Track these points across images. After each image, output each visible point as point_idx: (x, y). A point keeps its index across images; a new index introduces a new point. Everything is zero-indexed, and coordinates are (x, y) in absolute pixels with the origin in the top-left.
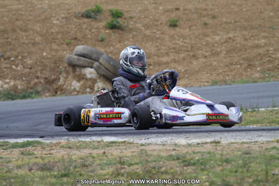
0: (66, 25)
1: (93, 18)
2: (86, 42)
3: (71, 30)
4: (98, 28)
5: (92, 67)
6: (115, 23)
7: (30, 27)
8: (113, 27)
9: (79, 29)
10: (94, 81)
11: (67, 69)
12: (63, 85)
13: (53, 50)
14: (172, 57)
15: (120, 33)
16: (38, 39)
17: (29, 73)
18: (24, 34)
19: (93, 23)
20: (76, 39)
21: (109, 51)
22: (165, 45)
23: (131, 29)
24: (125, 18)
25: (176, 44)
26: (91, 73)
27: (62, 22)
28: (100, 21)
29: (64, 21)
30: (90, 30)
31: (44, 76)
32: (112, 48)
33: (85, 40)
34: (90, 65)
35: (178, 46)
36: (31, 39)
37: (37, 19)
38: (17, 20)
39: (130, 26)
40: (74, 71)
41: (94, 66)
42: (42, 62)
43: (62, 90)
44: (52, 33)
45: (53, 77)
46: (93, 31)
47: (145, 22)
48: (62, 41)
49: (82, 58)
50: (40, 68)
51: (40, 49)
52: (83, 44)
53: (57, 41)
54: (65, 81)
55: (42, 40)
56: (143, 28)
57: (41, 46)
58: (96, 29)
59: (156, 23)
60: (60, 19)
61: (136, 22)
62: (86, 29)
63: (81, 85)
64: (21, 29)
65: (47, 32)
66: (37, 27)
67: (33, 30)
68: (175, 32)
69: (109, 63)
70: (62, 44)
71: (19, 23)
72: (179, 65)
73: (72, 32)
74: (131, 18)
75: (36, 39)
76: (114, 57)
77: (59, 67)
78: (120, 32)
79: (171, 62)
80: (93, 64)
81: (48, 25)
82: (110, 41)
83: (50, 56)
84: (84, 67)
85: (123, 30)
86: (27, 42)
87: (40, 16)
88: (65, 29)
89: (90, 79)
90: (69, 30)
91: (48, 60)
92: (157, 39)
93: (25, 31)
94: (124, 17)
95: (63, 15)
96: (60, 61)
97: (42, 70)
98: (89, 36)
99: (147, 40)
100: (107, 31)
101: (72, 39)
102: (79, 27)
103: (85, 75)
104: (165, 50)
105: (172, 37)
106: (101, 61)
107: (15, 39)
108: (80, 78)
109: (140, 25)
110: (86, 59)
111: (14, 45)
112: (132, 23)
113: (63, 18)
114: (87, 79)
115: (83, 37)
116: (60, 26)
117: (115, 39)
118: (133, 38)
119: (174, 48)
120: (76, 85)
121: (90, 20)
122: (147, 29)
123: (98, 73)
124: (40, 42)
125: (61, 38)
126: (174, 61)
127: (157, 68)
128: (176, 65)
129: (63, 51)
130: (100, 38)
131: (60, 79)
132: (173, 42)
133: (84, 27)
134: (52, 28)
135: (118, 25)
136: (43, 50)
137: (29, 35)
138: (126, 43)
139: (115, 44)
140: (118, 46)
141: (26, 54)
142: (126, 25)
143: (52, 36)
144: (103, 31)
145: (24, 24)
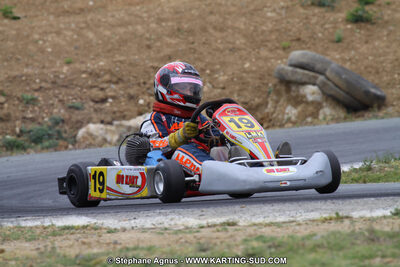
0: (286, 18)
1: (329, 6)
2: (314, 44)
3: (294, 26)
4: (335, 22)
5: (314, 84)
6: (360, 13)
7: (230, 23)
8: (358, 20)
9: (305, 24)
10: (318, 106)
11: (278, 87)
12: (272, 114)
13: (260, 58)
15: (368, 30)
16: (240, 41)
18: (218, 34)
19: (327, 15)
20: (299, 40)
21: (347, 57)
23: (387, 22)
24: (379, 5)
26: (313, 93)
28: (339, 11)
29: (283, 12)
30: (322, 26)
31: (242, 100)
32: (353, 52)
33: (312, 41)
34: (312, 80)
36: (229, 43)
37: (244, 11)
38: (211, 13)
39: (386, 18)
40: (288, 90)
41: (318, 82)
42: (241, 78)
43: (270, 120)
44: (263, 32)
45: (257, 101)
46: (327, 26)
48: (277, 45)
49: (299, 70)
50: (237, 88)
51: (241, 57)
52: (309, 48)
53: (269, 45)
54: (275, 107)
55: (245, 44)
57: (244, 53)
58: (331, 23)
60: (278, 11)
61: (395, 10)
62: (316, 24)
63: (299, 113)
64: (215, 28)
65: (254, 31)
66: (241, 24)
67: (233, 28)
69: (341, 78)
70: (277, 48)
71: (212, 18)
73: (294, 29)
74: (388, 4)
75: (238, 42)
76: (354, 67)
77: (267, 84)
78: (369, 26)
80: (316, 78)
81: (258, 19)
82: (352, 41)
83: (254, 68)
84: (304, 84)
85: (374, 24)
86: (221, 47)
87: (247, 7)
88: (283, 25)
89: (313, 102)
90: (290, 27)
91: (251, 75)
93: (222, 30)
94: (378, 3)
95: (282, 4)
96: (269, 75)
97: (241, 90)
98: (320, 35)
100: (349, 26)
101: (292, 40)
102: (305, 21)
103: (304, 96)
106: (328, 73)
107: (204, 43)
108: (298, 101)
110: (306, 72)
111: (201, 53)
112: (389, 12)
113: (283, 7)
114: (307, 103)
115: (311, 37)
116: (276, 21)
117: (360, 38)
118: (388, 35)
120: (292, 112)
121: (323, 10)
123: (324, 93)
124: (243, 46)
125: (277, 39)
129: (277, 59)
130: (335, 38)
131: (267, 103)
133: (314, 20)
134: (263, 23)
135: (365, 15)
136: (246, 59)
137: (227, 36)
138: (377, 43)
139: (358, 46)
140: (364, 49)
141: (218, 67)
142: (379, 15)
143: (261, 37)
144: (342, 27)
145: (221, 20)
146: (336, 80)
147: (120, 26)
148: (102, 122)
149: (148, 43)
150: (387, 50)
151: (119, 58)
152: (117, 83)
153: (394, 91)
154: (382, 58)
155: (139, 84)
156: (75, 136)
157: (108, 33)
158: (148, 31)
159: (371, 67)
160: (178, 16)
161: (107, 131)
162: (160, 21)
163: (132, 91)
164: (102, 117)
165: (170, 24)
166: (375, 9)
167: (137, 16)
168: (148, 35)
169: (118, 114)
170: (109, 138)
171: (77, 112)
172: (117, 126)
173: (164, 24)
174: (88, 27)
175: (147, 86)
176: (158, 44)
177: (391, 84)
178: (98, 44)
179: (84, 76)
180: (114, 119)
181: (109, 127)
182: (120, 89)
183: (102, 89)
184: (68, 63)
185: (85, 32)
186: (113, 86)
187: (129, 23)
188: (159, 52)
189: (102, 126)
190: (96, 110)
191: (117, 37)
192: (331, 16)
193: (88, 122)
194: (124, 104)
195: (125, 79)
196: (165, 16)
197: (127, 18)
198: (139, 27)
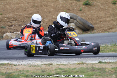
1: (78, 0)
2: (73, 11)
3: (68, 6)
4: (80, 5)
5: (73, 23)
6: (87, 2)
7: (49, 4)
8: (86, 4)
9: (71, 5)
14: (112, 18)
15: (89, 7)
16: (52, 10)
17: (46, 25)
18: (45, 7)
19: (78, 3)
20: (69, 10)
21: (83, 15)
22: (109, 13)
23: (95, 5)
25: (114, 12)
26: (73, 25)
27: (64, 2)
28: (81, 2)
32: (85, 14)
34: (73, 22)
35: (115, 13)
36: (49, 10)
37: (53, 1)
39: (95, 4)
41: (74, 22)
42: (52, 20)
44: (59, 7)
46: (77, 6)
47: (102, 2)
48: (63, 11)
50: (51, 23)
51: (52, 14)
52: (72, 12)
53: (60, 11)
56: (100, 5)
57: (53, 13)
59: (106, 2)
61: (97, 2)
62: (74, 5)
64: (44, 6)
65: (56, 7)
66: (52, 4)
67: (50, 6)
68: (115, 7)
69: (81, 21)
71: (44, 3)
72: (115, 22)
73: (68, 7)
74: (95, 0)
75: (51, 10)
76: (85, 18)
78: (90, 6)
79: (111, 20)
80: (74, 21)
81: (57, 3)
83: (56, 18)
85: (91, 6)
86: (46, 11)
88: (65, 5)
90: (66, 6)
92: (106, 10)
93: (47, 6)
98: (75, 8)
99: (102, 10)
100: (84, 6)
101: (67, 10)
102: (71, 4)
104: (109, 15)
105: (113, 9)
106: (77, 20)
107: (41, 10)
109: (99, 4)
110: (71, 19)
112: (95, 2)
113: (64, 0)
115: (73, 9)
116: (62, 4)
117: (87, 10)
118: (95, 9)
119: (113, 14)
121: (76, 1)
122: (102, 5)
123: (76, 26)
124: (53, 11)
125: (62, 9)
126: (112, 20)
127: (104, 23)
128: (113, 22)
130: (80, 9)
132: (113, 11)
133: (74, 4)
134: (59, 5)
135: (89, 3)
136: (53, 15)
137: (48, 8)
138: (92, 11)
139: (86, 12)
140: (88, 13)
141: (45, 17)
142: (92, 3)
143: (58, 9)
144: (82, 6)
145: (46, 3)
146: (80, 22)
147: (17, 4)
148: (11, 32)
149: (25, 9)
150: (95, 13)
151: (16, 13)
152: (15, 21)
153: (96, 25)
154: (93, 16)
155: (22, 21)
156: (3, 36)
157: (13, 6)
158: (25, 6)
159: (90, 18)
160: (34, 2)
161: (12, 35)
162: (28, 3)
163: (20, 23)
164: (11, 31)
165: (31, 4)
166: (91, 1)
167: (21, 1)
168: (25, 7)
169: (15, 30)
170: (13, 37)
171: (3, 29)
172: (15, 34)
173: (30, 4)
174: (7, 4)
175: (24, 22)
176: (28, 10)
177: (96, 23)
178: (10, 9)
179: (6, 18)
180: (14, 31)
181: (13, 34)
182: (16, 23)
183: (11, 23)
184: (1, 15)
185: (6, 5)
186: (14, 22)
187: (20, 3)
188: (28, 12)
189: (10, 33)
190: (9, 29)
191: (16, 8)
192: (79, 3)
193: (7, 32)
194: (17, 27)
195: (18, 20)
196: (30, 2)
197: (19, 2)
198: (22, 5)
